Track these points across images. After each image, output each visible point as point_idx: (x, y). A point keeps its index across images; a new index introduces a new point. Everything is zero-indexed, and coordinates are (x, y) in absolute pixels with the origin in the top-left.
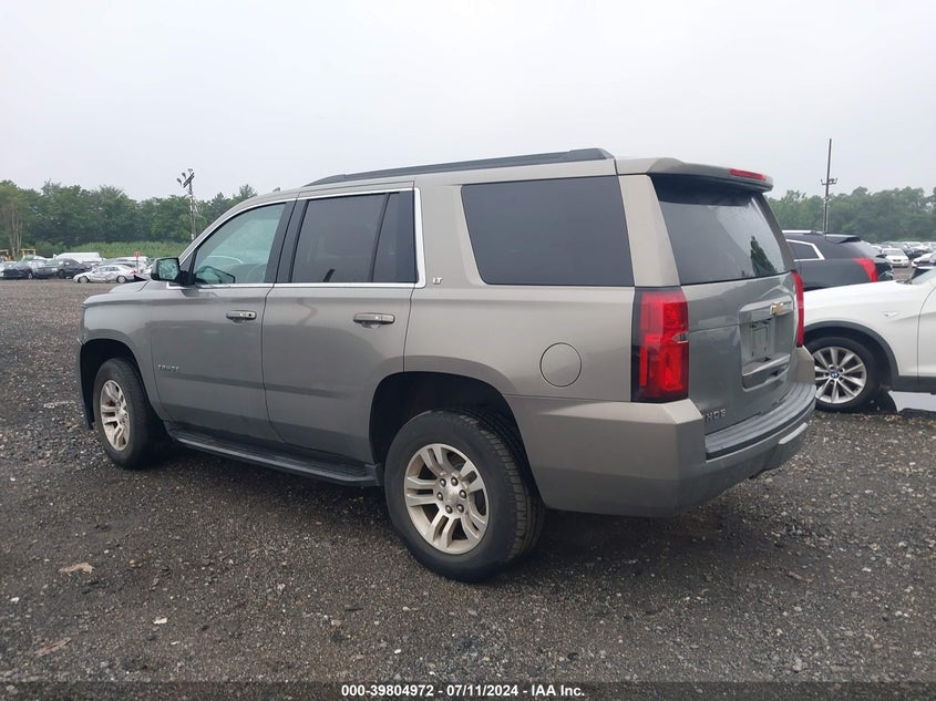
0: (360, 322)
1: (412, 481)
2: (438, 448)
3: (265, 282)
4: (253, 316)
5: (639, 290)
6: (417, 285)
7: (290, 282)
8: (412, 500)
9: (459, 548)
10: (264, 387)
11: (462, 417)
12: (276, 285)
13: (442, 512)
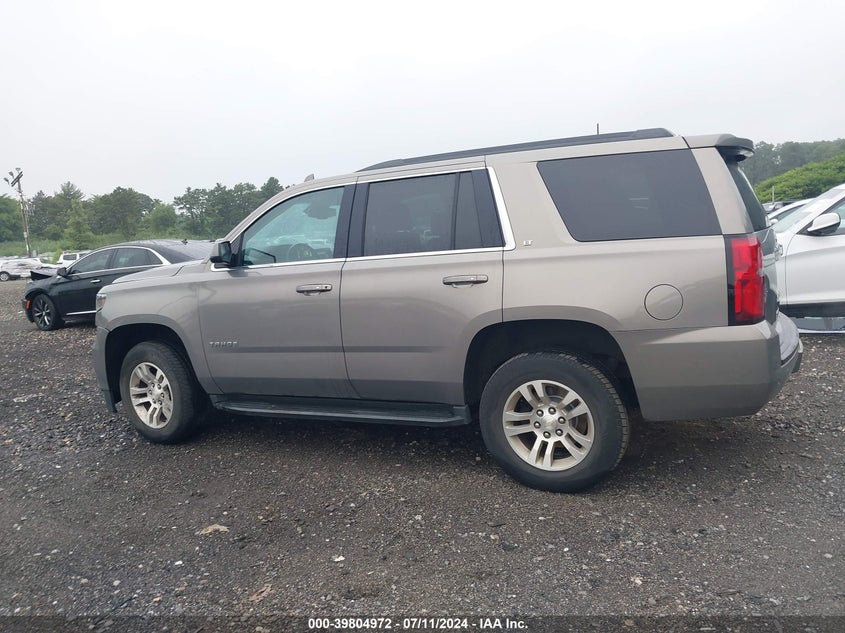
0: (450, 284)
1: (509, 415)
2: (538, 385)
3: (334, 257)
4: (329, 288)
5: (726, 237)
6: (505, 249)
7: (363, 255)
8: (511, 431)
9: (563, 465)
10: (343, 350)
11: (562, 355)
12: (348, 259)
13: (540, 438)
